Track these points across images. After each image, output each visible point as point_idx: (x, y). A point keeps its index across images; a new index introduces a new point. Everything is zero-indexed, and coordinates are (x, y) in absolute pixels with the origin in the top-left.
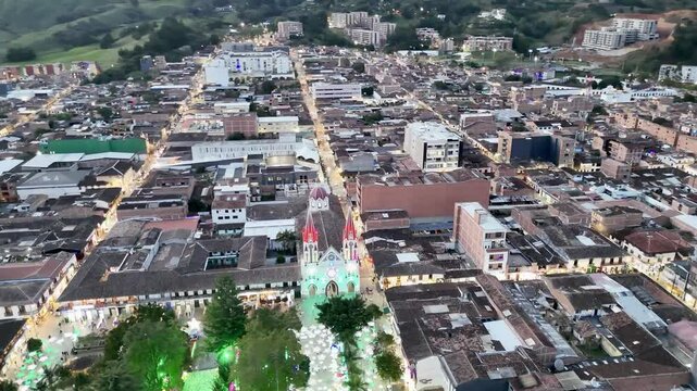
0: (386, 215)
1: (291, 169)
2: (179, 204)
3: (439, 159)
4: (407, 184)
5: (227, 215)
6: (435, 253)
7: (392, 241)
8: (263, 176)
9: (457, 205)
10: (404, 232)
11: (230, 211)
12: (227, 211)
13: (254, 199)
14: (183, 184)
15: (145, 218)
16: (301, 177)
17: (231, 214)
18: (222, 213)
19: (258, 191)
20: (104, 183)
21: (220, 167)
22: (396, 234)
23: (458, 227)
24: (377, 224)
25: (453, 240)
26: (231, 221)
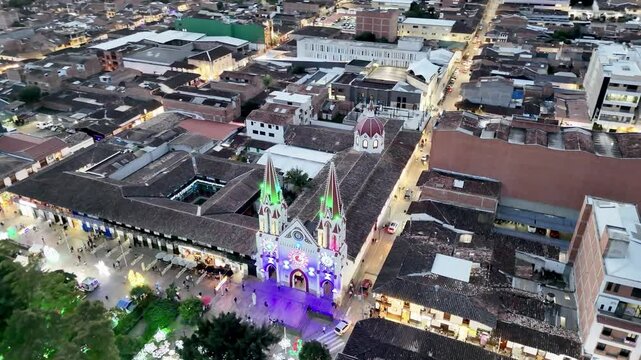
0: (459, 184)
1: (391, 85)
2: (223, 104)
3: (625, 109)
4: (515, 140)
5: (262, 129)
6: (513, 274)
7: (452, 228)
8: (352, 88)
9: (588, 200)
10: (481, 219)
11: (266, 125)
12: (262, 125)
13: (324, 116)
14: (246, 81)
15: (188, 113)
16: (399, 99)
17: (266, 129)
18: (257, 126)
19: (332, 107)
20: (192, 67)
21: (321, 69)
22: (465, 218)
23: (579, 241)
24: (439, 193)
25: (563, 257)
26: (266, 138)
